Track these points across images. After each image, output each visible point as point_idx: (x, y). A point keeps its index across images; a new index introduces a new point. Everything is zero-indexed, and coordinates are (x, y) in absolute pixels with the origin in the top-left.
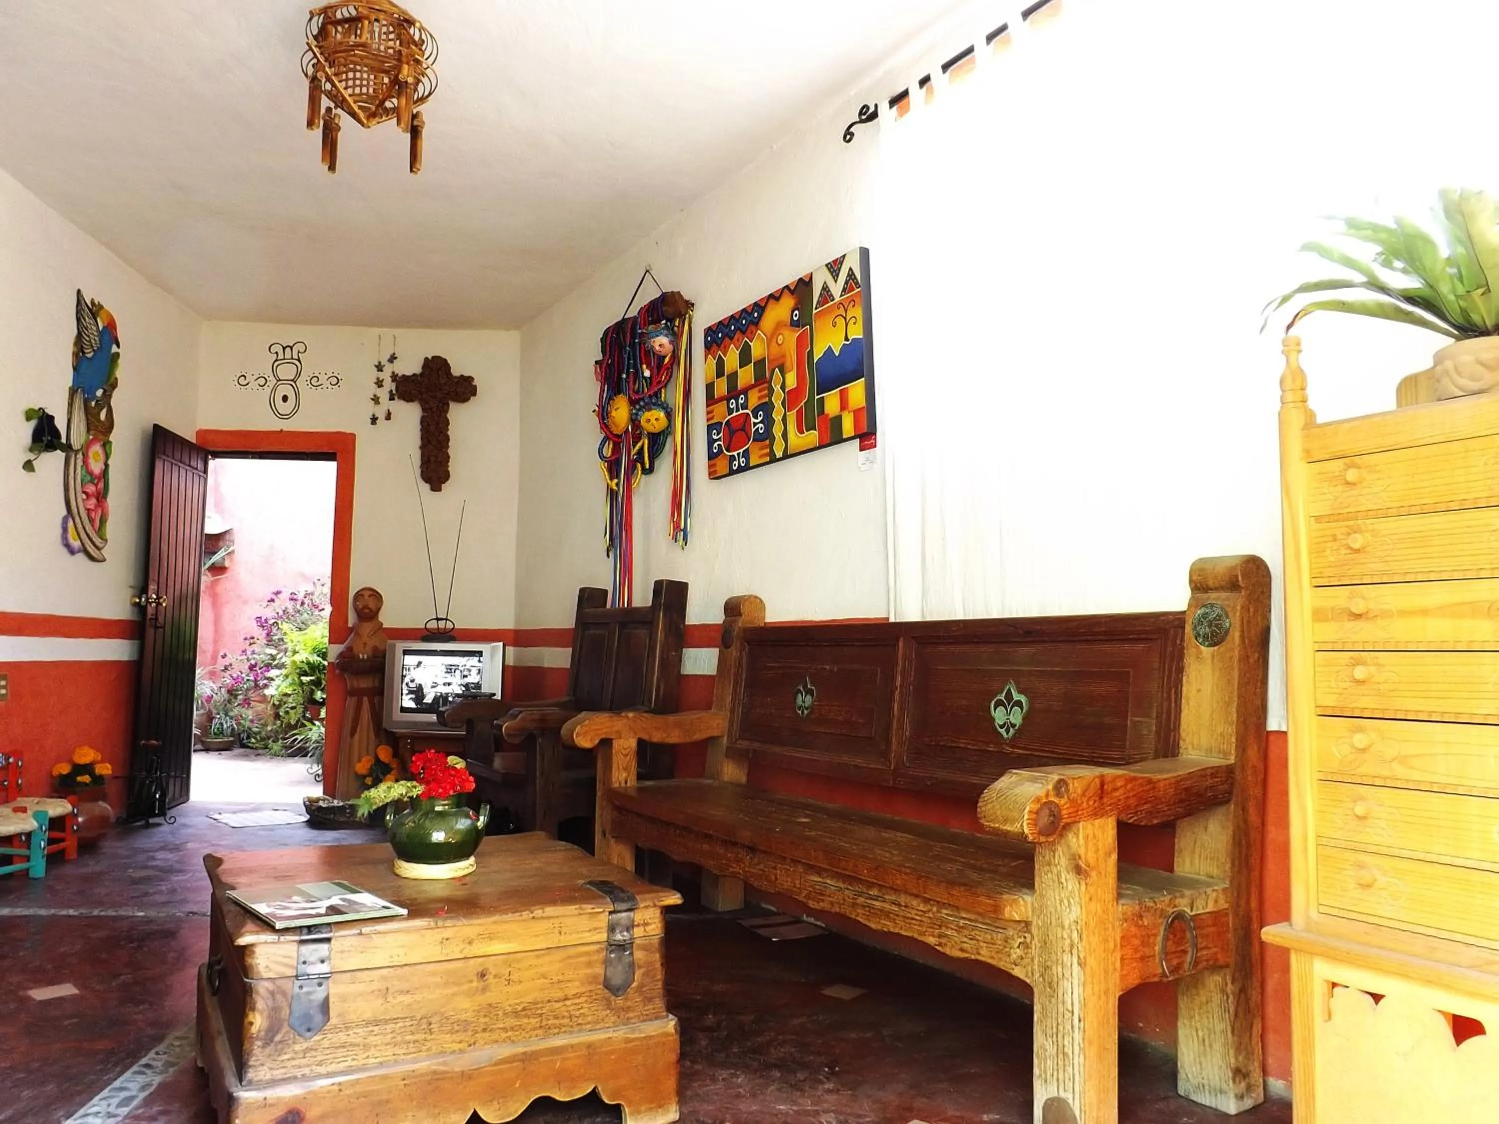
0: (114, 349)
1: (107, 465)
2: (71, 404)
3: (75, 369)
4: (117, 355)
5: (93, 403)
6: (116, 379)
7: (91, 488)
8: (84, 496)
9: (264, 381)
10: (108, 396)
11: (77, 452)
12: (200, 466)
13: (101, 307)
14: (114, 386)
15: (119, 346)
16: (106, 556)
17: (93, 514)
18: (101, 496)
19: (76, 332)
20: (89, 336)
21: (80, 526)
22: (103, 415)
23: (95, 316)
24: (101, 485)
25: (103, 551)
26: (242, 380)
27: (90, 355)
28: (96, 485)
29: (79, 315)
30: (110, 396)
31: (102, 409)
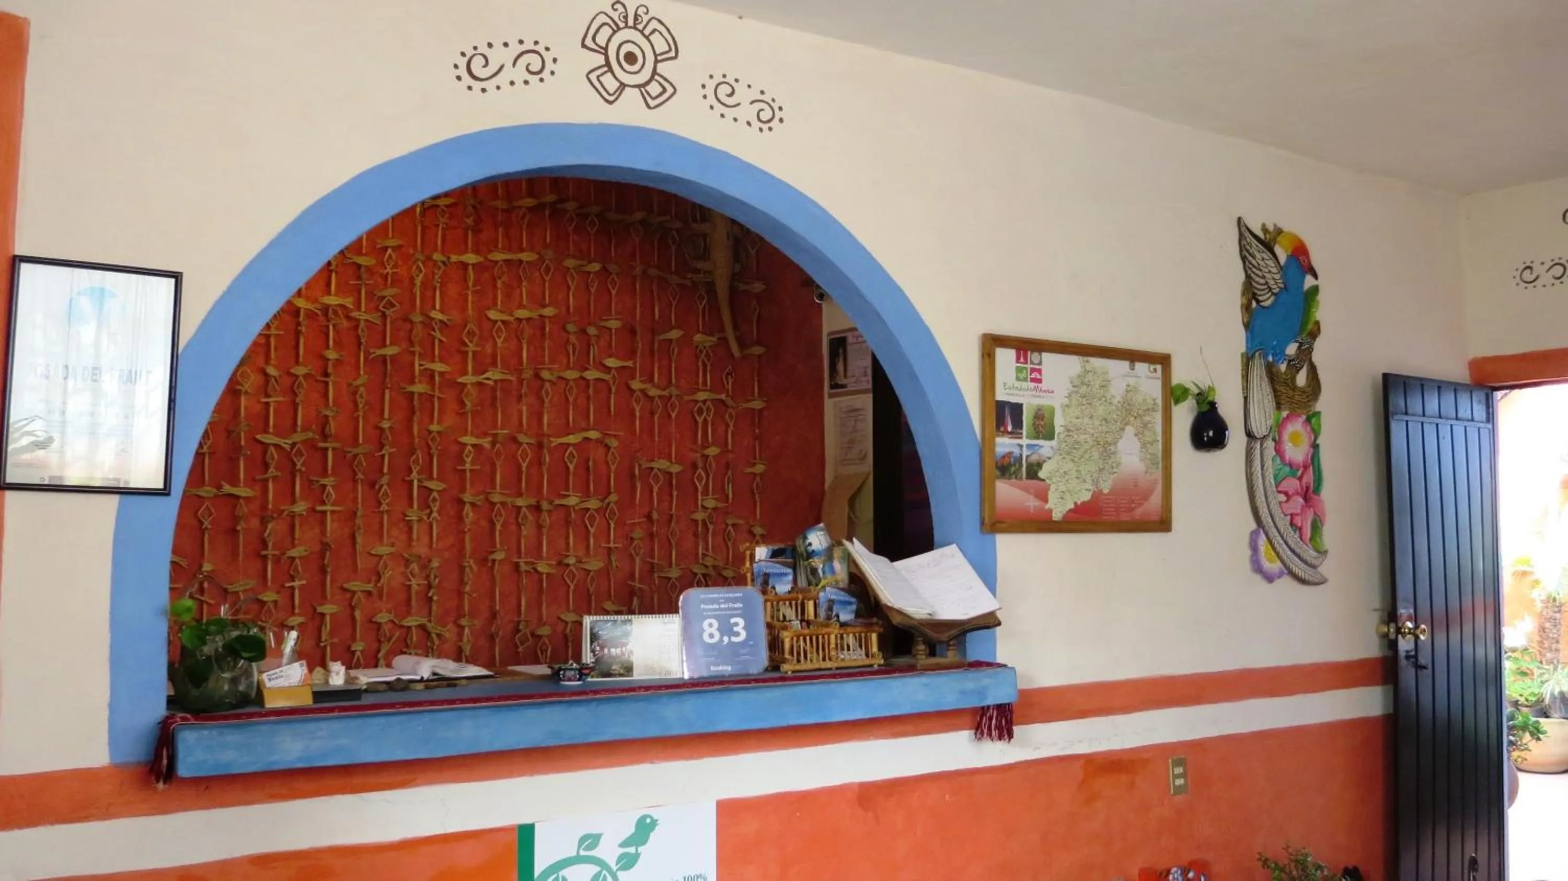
0: (1309, 281)
1: (1315, 447)
2: (1246, 377)
3: (1247, 326)
4: (1315, 290)
5: (1283, 367)
6: (1317, 323)
7: (1292, 484)
8: (1283, 498)
9: (1561, 269)
10: (1305, 353)
11: (1264, 438)
12: (1480, 412)
13: (1279, 231)
14: (1315, 334)
15: (1315, 276)
16: (1326, 574)
17: (1298, 521)
18: (1310, 495)
19: (1242, 277)
20: (1264, 277)
21: (1277, 540)
22: (1301, 379)
23: (1268, 246)
24: (1309, 477)
25: (1319, 569)
26: (1528, 276)
27: (1267, 304)
28: (1300, 479)
29: (1245, 252)
30: (1310, 350)
31: (1298, 371)
